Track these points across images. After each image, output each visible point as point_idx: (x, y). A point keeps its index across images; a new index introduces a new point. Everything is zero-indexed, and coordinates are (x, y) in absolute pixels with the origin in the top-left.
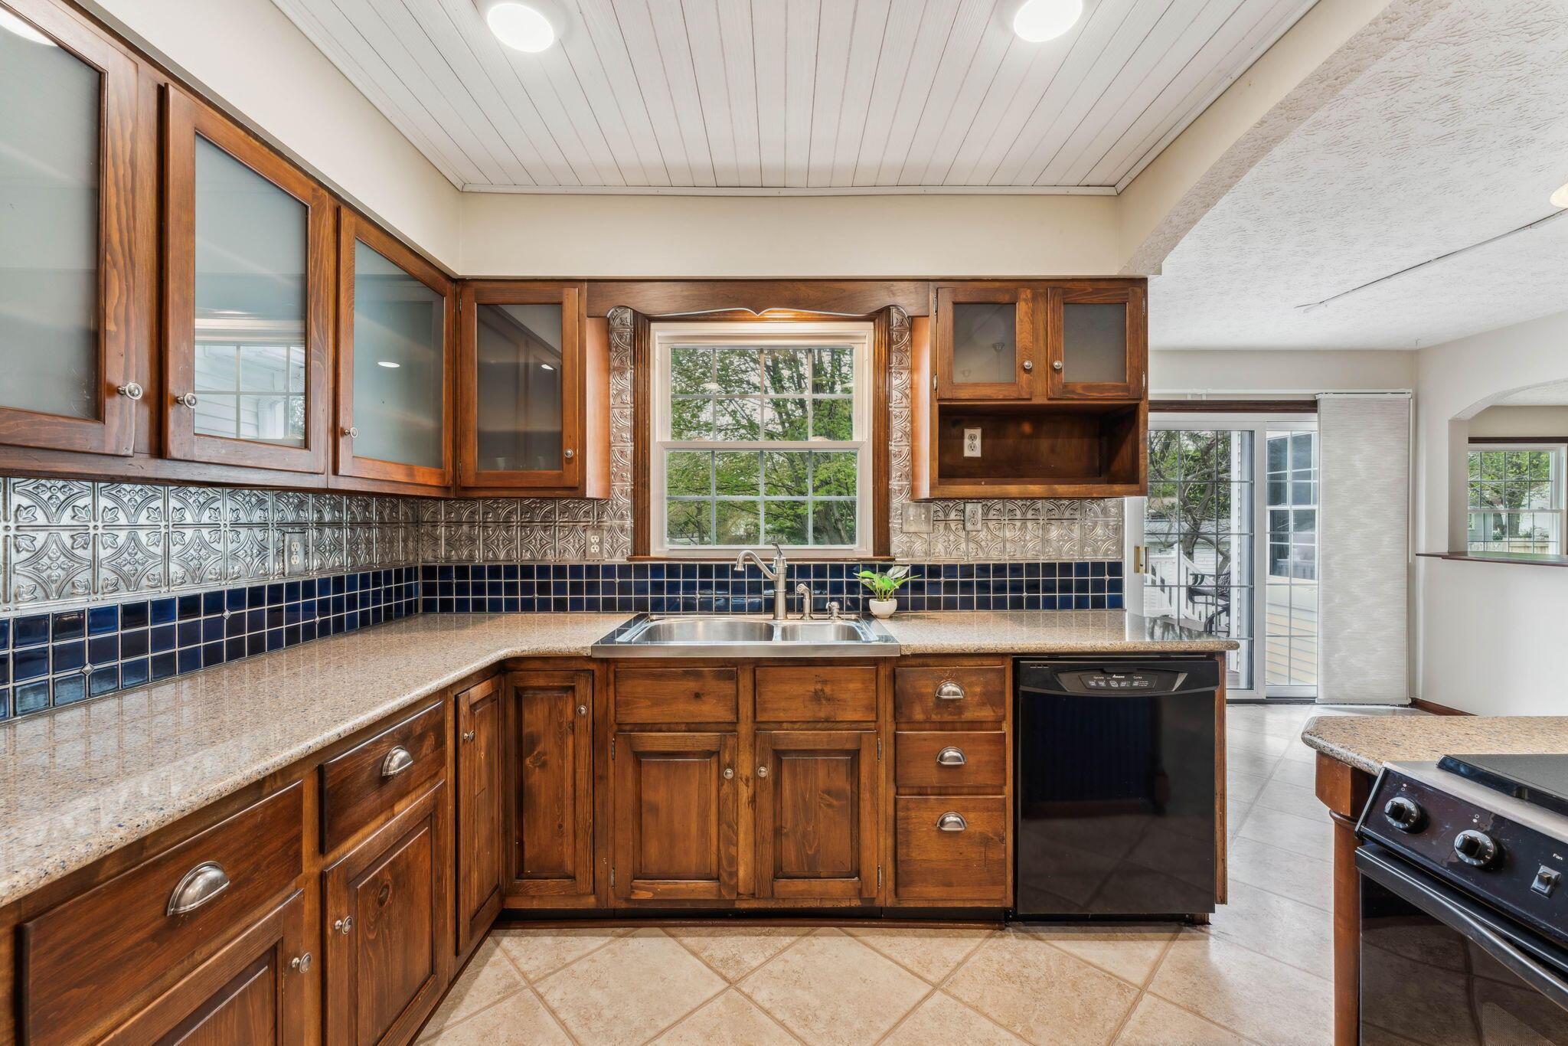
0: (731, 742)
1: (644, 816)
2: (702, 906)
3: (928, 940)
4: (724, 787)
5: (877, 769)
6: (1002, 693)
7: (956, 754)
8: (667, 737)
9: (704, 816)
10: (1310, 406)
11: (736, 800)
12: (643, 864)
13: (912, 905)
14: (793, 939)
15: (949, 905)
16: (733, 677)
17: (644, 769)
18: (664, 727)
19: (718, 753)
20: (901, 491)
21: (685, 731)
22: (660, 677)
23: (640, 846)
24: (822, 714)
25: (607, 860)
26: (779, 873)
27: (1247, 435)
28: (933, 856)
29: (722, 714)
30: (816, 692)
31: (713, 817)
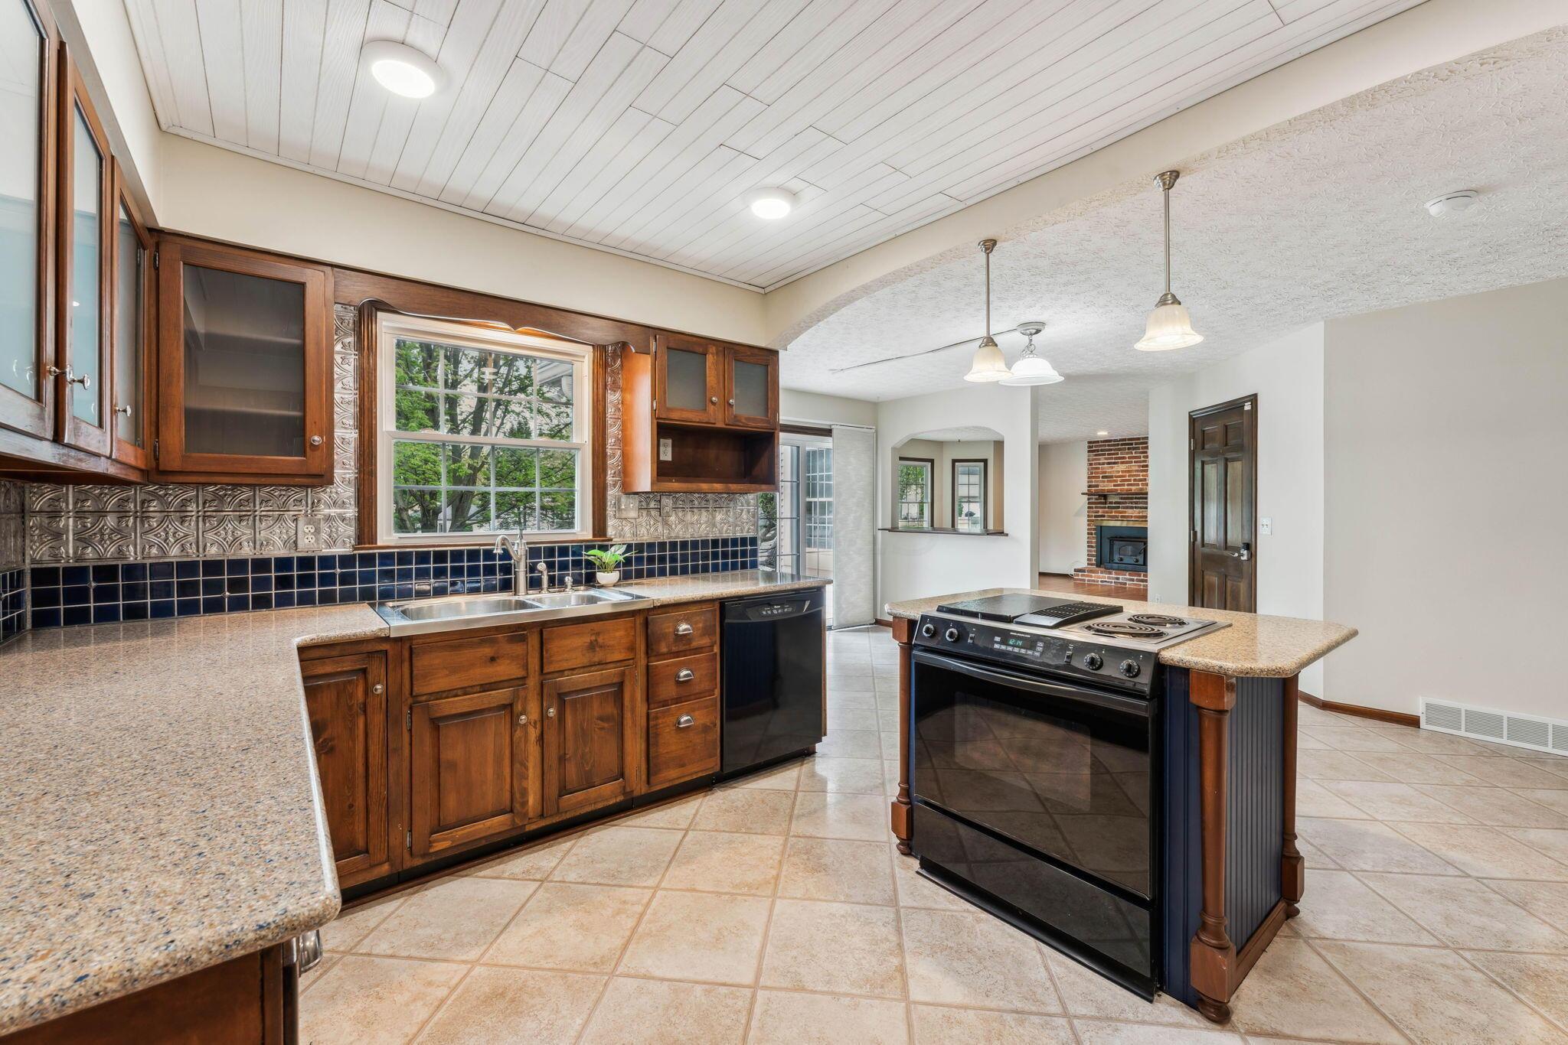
0: (522, 694)
1: (442, 775)
2: (496, 839)
3: (669, 810)
4: (518, 732)
5: (635, 693)
6: (715, 625)
7: (687, 672)
8: (465, 700)
9: (498, 761)
10: (827, 432)
11: (526, 741)
12: (442, 818)
13: (658, 788)
14: (573, 842)
15: (682, 781)
16: (523, 639)
17: (442, 732)
18: (459, 692)
19: (511, 705)
20: (614, 485)
21: (480, 692)
22: (459, 647)
23: (439, 803)
24: (596, 659)
25: (402, 827)
26: (564, 791)
27: (795, 449)
28: (674, 748)
29: (515, 671)
30: (591, 642)
31: (507, 762)
